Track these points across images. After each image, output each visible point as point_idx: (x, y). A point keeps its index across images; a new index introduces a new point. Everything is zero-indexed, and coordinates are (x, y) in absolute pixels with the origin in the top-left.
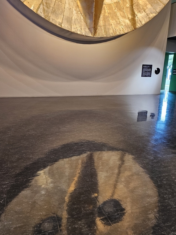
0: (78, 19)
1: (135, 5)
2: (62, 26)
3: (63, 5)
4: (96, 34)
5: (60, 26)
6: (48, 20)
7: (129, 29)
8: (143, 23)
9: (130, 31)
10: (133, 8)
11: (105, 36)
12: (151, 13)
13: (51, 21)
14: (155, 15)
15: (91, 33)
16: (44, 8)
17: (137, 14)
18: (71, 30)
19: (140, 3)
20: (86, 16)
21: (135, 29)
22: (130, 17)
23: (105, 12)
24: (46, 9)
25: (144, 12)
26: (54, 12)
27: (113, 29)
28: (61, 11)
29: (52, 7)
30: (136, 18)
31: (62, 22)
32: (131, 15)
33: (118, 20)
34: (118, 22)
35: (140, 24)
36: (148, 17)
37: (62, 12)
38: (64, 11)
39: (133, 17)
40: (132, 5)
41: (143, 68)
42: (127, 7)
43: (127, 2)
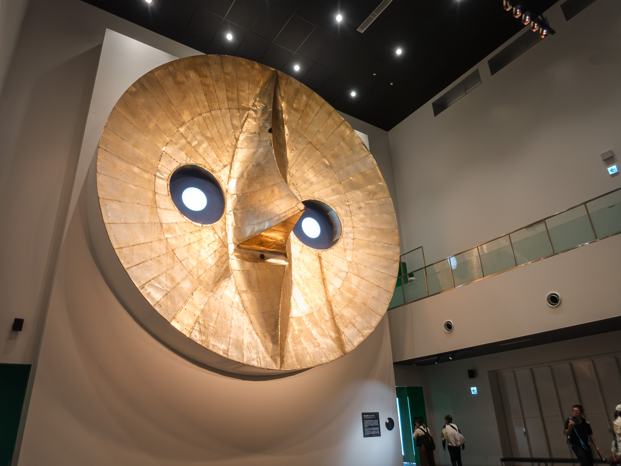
0: (253, 342)
1: (337, 317)
2: (228, 355)
3: (229, 322)
4: (283, 365)
5: (225, 356)
6: (206, 347)
7: (335, 354)
8: (356, 344)
9: (337, 357)
10: (335, 321)
11: (299, 367)
12: (364, 328)
13: (211, 348)
14: (371, 331)
15: (276, 363)
16: (200, 329)
17: (343, 331)
18: (243, 361)
19: (345, 315)
20: (265, 337)
21: (345, 353)
22: (333, 335)
23: (293, 329)
24: (203, 329)
25: (353, 327)
26: (216, 334)
27: (310, 355)
28: (226, 331)
29: (213, 326)
30: (343, 337)
31: (228, 349)
32: (335, 333)
33: (315, 341)
34: (317, 344)
35: (351, 345)
36: (361, 334)
37: (228, 333)
38: (231, 331)
39: (337, 335)
40: (333, 318)
41: (364, 419)
42: (327, 321)
43: (325, 314)
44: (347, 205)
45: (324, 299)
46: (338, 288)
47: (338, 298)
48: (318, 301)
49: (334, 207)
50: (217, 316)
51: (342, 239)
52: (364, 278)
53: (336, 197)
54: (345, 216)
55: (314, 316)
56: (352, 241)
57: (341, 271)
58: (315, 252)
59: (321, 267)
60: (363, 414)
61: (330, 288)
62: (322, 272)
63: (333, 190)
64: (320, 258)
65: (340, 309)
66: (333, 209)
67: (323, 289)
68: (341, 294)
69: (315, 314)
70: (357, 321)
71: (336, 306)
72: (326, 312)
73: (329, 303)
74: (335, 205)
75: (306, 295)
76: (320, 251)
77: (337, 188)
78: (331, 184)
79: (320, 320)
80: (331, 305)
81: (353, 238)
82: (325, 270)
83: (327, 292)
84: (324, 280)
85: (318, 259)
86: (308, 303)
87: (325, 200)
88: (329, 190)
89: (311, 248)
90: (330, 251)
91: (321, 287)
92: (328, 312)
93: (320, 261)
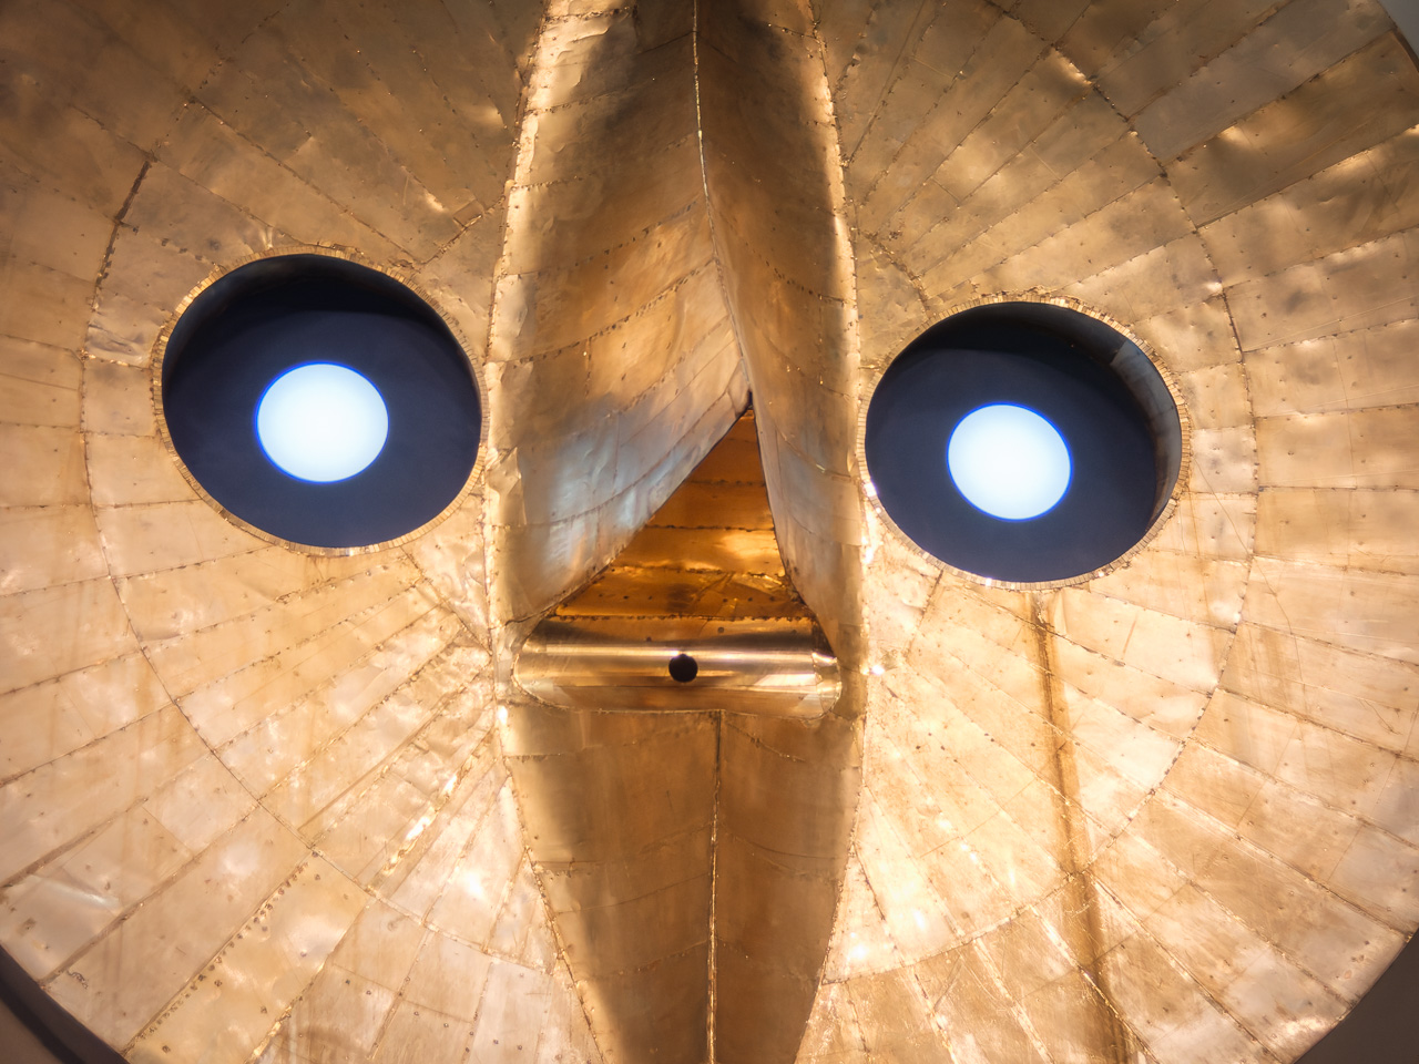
1: (1120, 958)
3: (459, 1032)
10: (1100, 981)
12: (1282, 1012)
14: (1316, 1025)
17: (1146, 1032)
19: (1170, 941)
25: (1210, 1011)
40: (1093, 963)
42: (1050, 985)
43: (1043, 946)
44: (1210, 299)
45: (1050, 863)
46: (1144, 787)
47: (1141, 850)
48: (1013, 877)
49: (1134, 320)
50: (395, 1005)
51: (1183, 503)
52: (1316, 714)
53: (1138, 264)
54: (1199, 366)
55: (973, 962)
56: (1248, 504)
57: (1169, 690)
58: (1013, 602)
59: (1048, 680)
61: (1096, 794)
62: (1052, 712)
63: (1120, 227)
64: (1042, 630)
65: (1143, 911)
66: (1126, 332)
67: (1047, 803)
68: (1159, 822)
69: (982, 950)
70: (1239, 973)
71: (1124, 896)
72: (1053, 935)
73: (1079, 880)
74: (1142, 309)
75: (940, 847)
76: (1042, 590)
77: (1146, 206)
78: (1105, 196)
79: (1008, 984)
80: (1084, 893)
81: (1252, 486)
82: (1069, 695)
83: (1075, 824)
84: (1058, 751)
85: (1031, 636)
86: (945, 893)
87: (1078, 288)
88: (1093, 232)
89: (988, 582)
90: (1106, 581)
91: (1040, 793)
92: (1065, 932)
93: (1042, 647)
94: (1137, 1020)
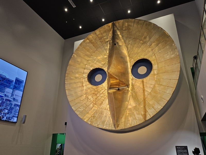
0: (109, 121)
1: (147, 105)
3: (102, 115)
4: (118, 128)
5: (97, 127)
8: (152, 116)
11: (124, 128)
12: (158, 108)
15: (115, 127)
18: (103, 128)
19: (150, 104)
21: (145, 121)
23: (127, 113)
25: (153, 108)
27: (130, 123)
28: (100, 118)
30: (147, 113)
31: (99, 124)
33: (134, 117)
35: (149, 116)
36: (156, 111)
38: (102, 118)
39: (144, 113)
40: (145, 106)
41: (177, 149)
46: (150, 92)
47: (149, 97)
48: (140, 100)
52: (162, 85)
57: (152, 85)
58: (141, 80)
59: (143, 85)
60: (176, 147)
61: (146, 93)
65: (149, 101)
67: (143, 94)
70: (155, 105)
71: (147, 100)
73: (144, 100)
76: (143, 79)
79: (139, 108)
82: (145, 86)
83: (145, 96)
84: (144, 90)
85: (142, 82)
86: (135, 102)
92: (143, 104)
94: (147, 110)
